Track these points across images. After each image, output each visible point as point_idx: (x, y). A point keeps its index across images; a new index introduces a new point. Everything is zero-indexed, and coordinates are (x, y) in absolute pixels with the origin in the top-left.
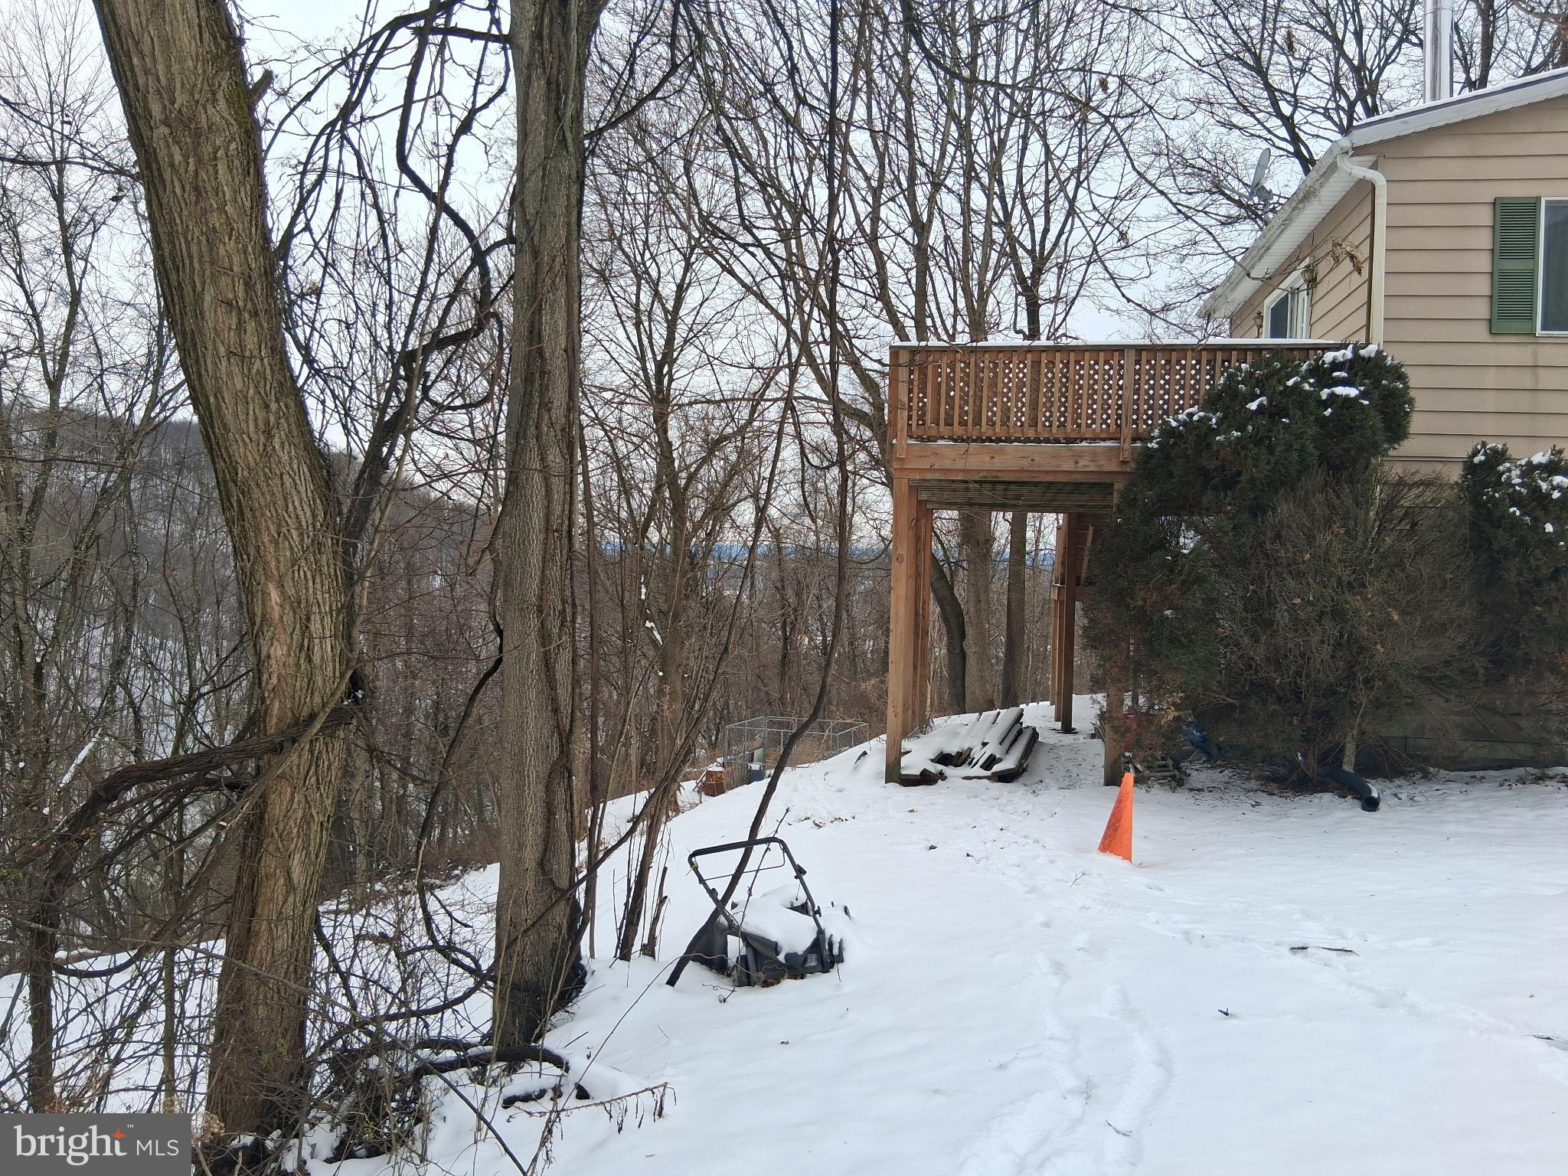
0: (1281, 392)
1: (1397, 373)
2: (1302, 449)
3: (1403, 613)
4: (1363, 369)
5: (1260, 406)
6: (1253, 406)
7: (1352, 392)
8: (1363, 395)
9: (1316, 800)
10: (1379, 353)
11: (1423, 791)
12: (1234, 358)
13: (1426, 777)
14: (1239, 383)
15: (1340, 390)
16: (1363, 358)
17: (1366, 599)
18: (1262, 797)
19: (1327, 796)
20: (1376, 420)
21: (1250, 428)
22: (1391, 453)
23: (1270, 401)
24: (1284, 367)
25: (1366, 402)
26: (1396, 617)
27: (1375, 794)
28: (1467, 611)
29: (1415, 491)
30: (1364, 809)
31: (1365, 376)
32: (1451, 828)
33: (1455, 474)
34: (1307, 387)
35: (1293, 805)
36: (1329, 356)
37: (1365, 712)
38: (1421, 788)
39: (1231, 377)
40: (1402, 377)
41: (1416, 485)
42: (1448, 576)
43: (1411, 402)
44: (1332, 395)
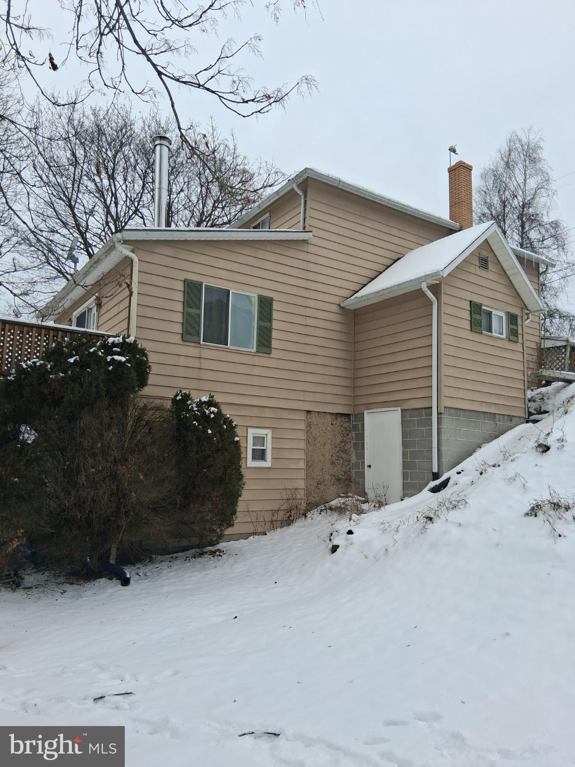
0: (87, 355)
1: (143, 352)
2: (97, 387)
3: (146, 475)
4: (128, 348)
5: (75, 360)
6: (72, 360)
7: (123, 359)
8: (127, 361)
9: (97, 584)
10: (135, 341)
11: (150, 569)
12: (60, 336)
13: (151, 561)
14: (64, 347)
15: (117, 357)
16: (128, 343)
17: (127, 468)
18: (67, 587)
19: (103, 580)
20: (134, 375)
21: (70, 372)
22: (141, 393)
23: (81, 359)
24: (88, 342)
25: (129, 365)
26: (141, 477)
27: (128, 576)
28: (173, 473)
29: (151, 412)
30: (123, 585)
31: (129, 352)
32: (166, 589)
33: (168, 405)
34: (100, 354)
35: (84, 589)
36: (111, 340)
37: (125, 530)
38: (149, 568)
39: (59, 344)
40: (145, 355)
41: (152, 409)
42: (166, 455)
43: (149, 367)
44: (113, 359)
